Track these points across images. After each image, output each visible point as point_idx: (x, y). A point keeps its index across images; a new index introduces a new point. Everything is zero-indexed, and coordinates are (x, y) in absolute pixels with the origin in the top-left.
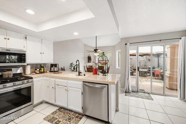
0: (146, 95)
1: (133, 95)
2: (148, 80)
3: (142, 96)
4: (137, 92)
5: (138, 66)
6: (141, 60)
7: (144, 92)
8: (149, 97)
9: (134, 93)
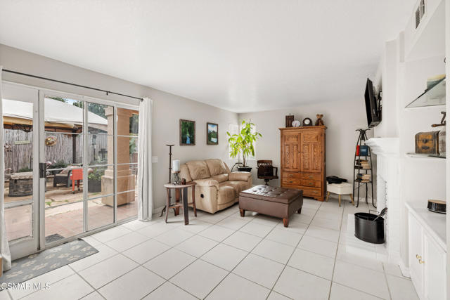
0: (73, 249)
1: (23, 275)
2: (53, 201)
3: (62, 257)
4: (39, 251)
5: (43, 161)
6: (16, 142)
7: (62, 240)
8: (84, 250)
9: (28, 264)
